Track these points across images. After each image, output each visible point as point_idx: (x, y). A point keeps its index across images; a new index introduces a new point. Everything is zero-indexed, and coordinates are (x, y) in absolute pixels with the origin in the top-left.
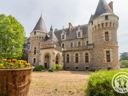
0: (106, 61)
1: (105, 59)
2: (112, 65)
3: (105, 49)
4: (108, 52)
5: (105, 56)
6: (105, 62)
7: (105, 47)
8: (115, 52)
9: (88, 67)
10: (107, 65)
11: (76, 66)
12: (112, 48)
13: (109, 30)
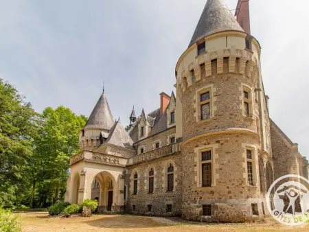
0: (199, 185)
1: (198, 179)
2: (216, 196)
3: (197, 146)
4: (206, 155)
5: (198, 169)
6: (196, 186)
7: (198, 140)
8: (228, 153)
9: (171, 205)
10: (201, 198)
11: (148, 203)
12: (218, 142)
13: (212, 85)
